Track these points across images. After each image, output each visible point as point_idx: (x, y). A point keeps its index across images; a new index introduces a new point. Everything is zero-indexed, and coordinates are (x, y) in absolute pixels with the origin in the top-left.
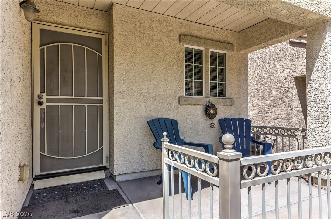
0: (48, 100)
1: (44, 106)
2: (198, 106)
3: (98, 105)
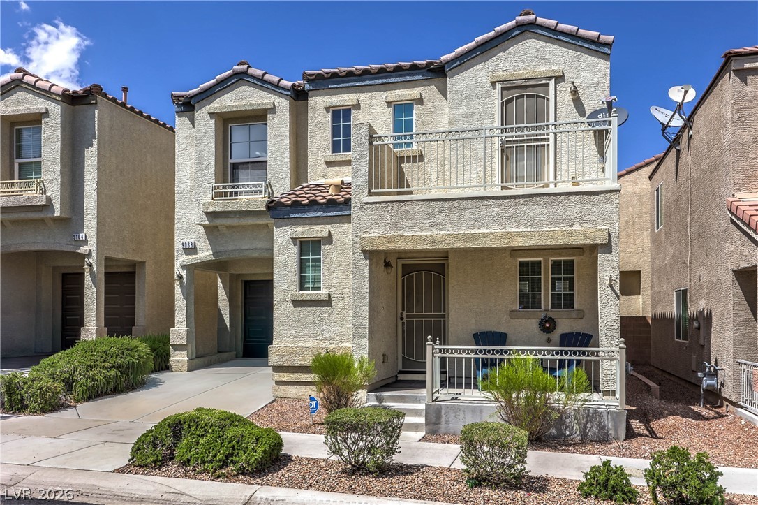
0: (407, 316)
1: (404, 320)
2: (534, 320)
3: (442, 319)
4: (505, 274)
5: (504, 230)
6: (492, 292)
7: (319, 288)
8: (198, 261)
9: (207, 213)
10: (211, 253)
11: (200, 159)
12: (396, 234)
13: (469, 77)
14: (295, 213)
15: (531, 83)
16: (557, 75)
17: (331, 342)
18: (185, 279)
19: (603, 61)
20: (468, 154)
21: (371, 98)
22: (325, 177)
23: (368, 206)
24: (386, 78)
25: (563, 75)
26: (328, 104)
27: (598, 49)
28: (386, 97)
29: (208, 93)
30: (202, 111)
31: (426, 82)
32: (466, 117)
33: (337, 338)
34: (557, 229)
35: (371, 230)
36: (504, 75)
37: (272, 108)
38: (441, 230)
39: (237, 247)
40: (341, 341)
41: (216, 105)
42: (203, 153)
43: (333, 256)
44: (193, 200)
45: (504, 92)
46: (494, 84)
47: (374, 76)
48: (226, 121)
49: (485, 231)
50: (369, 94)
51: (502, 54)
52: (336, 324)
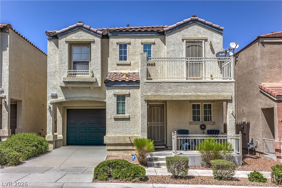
0: (150, 124)
2: (198, 125)
3: (163, 125)
4: (188, 109)
5: (196, 94)
6: (183, 115)
7: (125, 114)
8: (58, 101)
9: (64, 82)
10: (64, 98)
11: (61, 60)
12: (157, 94)
13: (174, 37)
14: (116, 85)
15: (196, 41)
16: (205, 39)
17: (130, 134)
18: (52, 109)
19: (220, 36)
20: (174, 65)
21: (135, 41)
22: (116, 70)
23: (147, 83)
24: (141, 34)
25: (207, 39)
26: (118, 42)
27: (219, 31)
28: (141, 41)
29: (65, 33)
30: (62, 40)
31: (156, 37)
32: (173, 51)
33: (132, 132)
34: (214, 94)
35: (148, 92)
36: (187, 37)
37: (93, 41)
38: (174, 93)
39: (76, 96)
40: (134, 134)
41: (69, 38)
42: (63, 57)
43: (131, 101)
44: (56, 76)
45: (187, 43)
46: (183, 40)
47: (136, 33)
48: (71, 44)
49: (190, 94)
50: (134, 39)
51: (186, 29)
52: (132, 127)
